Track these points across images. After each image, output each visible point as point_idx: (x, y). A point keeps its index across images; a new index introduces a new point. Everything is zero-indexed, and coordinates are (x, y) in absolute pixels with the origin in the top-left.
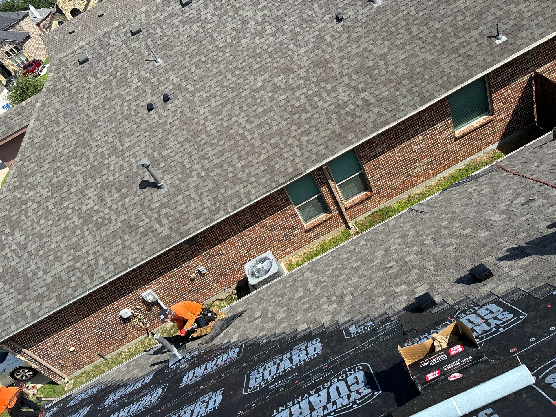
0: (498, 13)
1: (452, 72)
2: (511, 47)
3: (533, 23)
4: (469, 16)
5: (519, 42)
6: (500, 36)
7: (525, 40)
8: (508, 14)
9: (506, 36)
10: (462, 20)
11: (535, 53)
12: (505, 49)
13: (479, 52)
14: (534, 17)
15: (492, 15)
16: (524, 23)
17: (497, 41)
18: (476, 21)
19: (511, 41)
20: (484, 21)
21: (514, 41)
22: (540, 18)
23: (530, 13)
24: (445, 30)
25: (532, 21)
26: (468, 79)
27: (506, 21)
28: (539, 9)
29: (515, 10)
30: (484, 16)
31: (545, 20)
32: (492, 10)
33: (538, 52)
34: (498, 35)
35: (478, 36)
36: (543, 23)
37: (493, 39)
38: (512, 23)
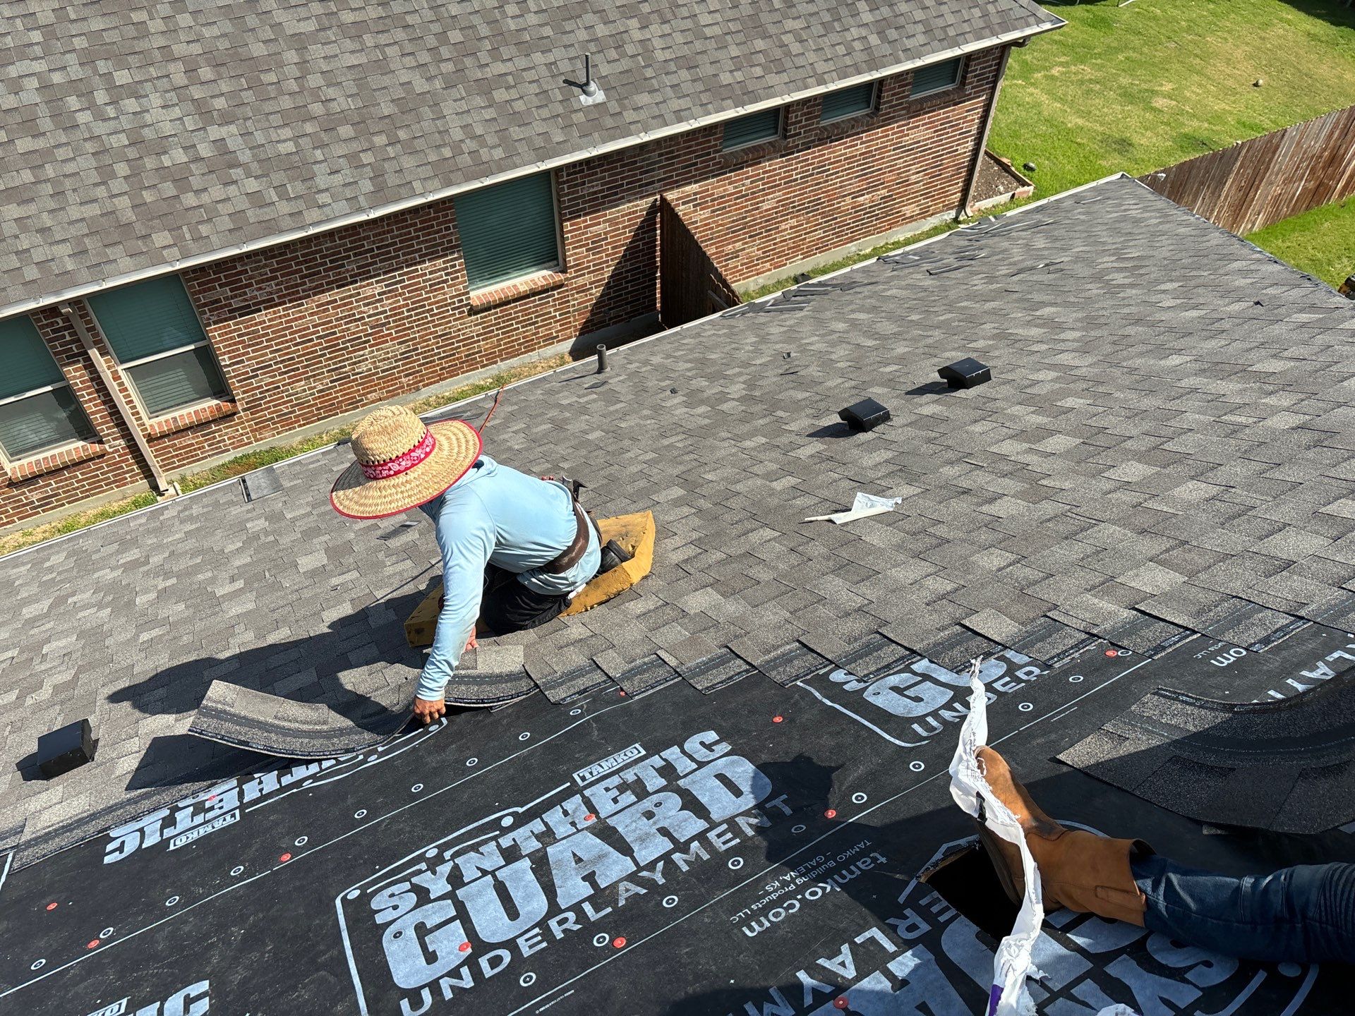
0: (601, 30)
1: (468, 141)
2: (609, 122)
3: (668, 80)
4: (535, 13)
5: (629, 116)
6: (593, 87)
7: (642, 115)
8: (622, 40)
9: (605, 90)
10: (517, 16)
11: (667, 153)
12: (597, 122)
13: (540, 111)
14: (672, 67)
15: (586, 28)
16: (649, 73)
17: (583, 98)
18: (547, 31)
19: (614, 107)
20: (567, 39)
21: (618, 110)
22: (684, 74)
23: (668, 55)
24: (473, 27)
25: (667, 74)
26: (502, 170)
27: (613, 54)
28: (686, 50)
29: (637, 35)
30: (568, 26)
31: (694, 81)
32: (589, 18)
33: (672, 152)
34: (587, 84)
35: (543, 71)
36: (687, 88)
37: (576, 90)
38: (625, 64)
